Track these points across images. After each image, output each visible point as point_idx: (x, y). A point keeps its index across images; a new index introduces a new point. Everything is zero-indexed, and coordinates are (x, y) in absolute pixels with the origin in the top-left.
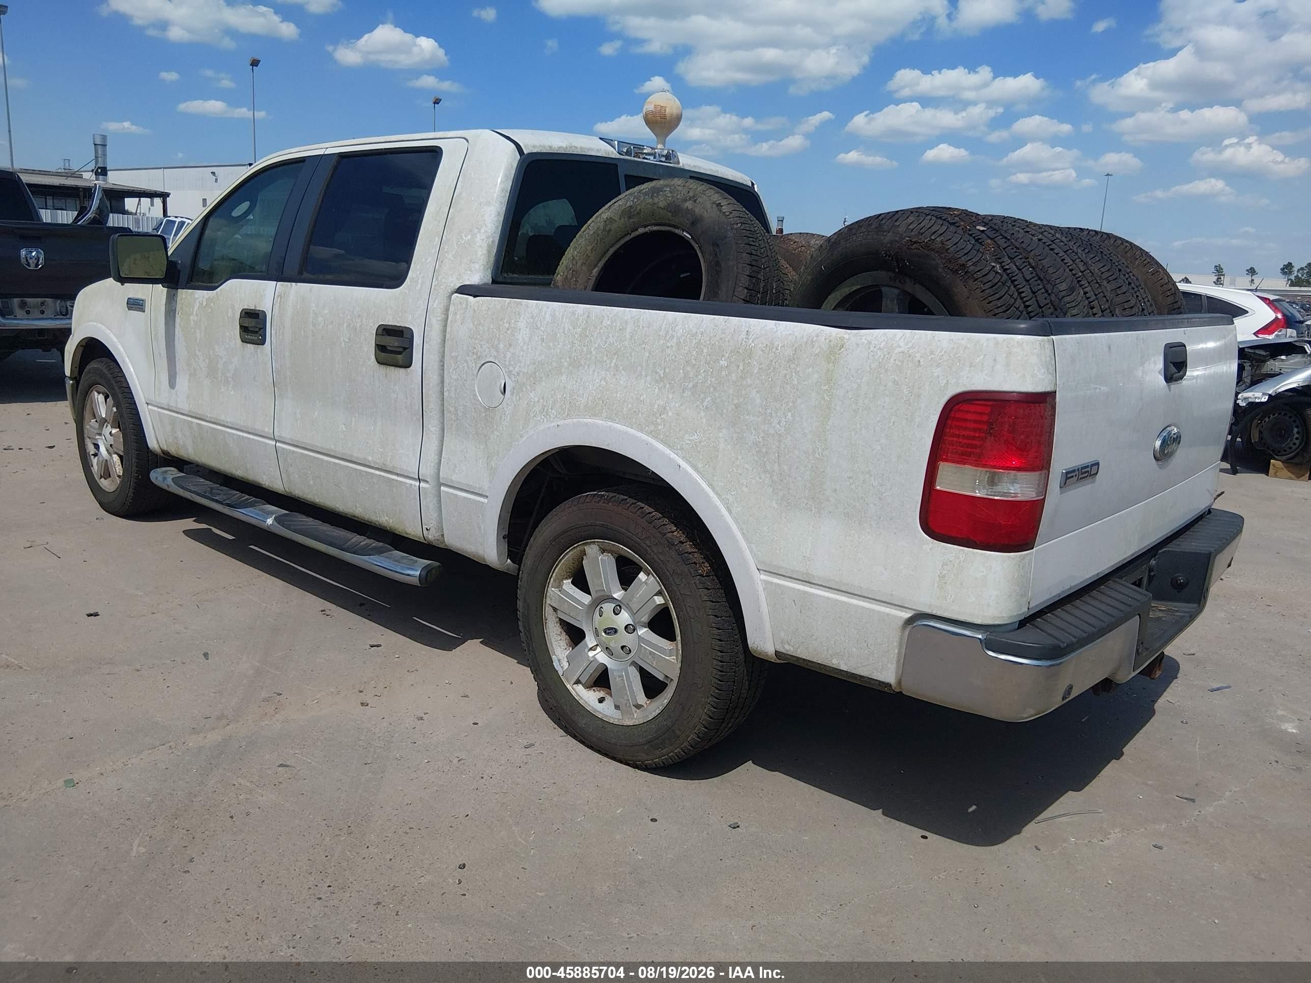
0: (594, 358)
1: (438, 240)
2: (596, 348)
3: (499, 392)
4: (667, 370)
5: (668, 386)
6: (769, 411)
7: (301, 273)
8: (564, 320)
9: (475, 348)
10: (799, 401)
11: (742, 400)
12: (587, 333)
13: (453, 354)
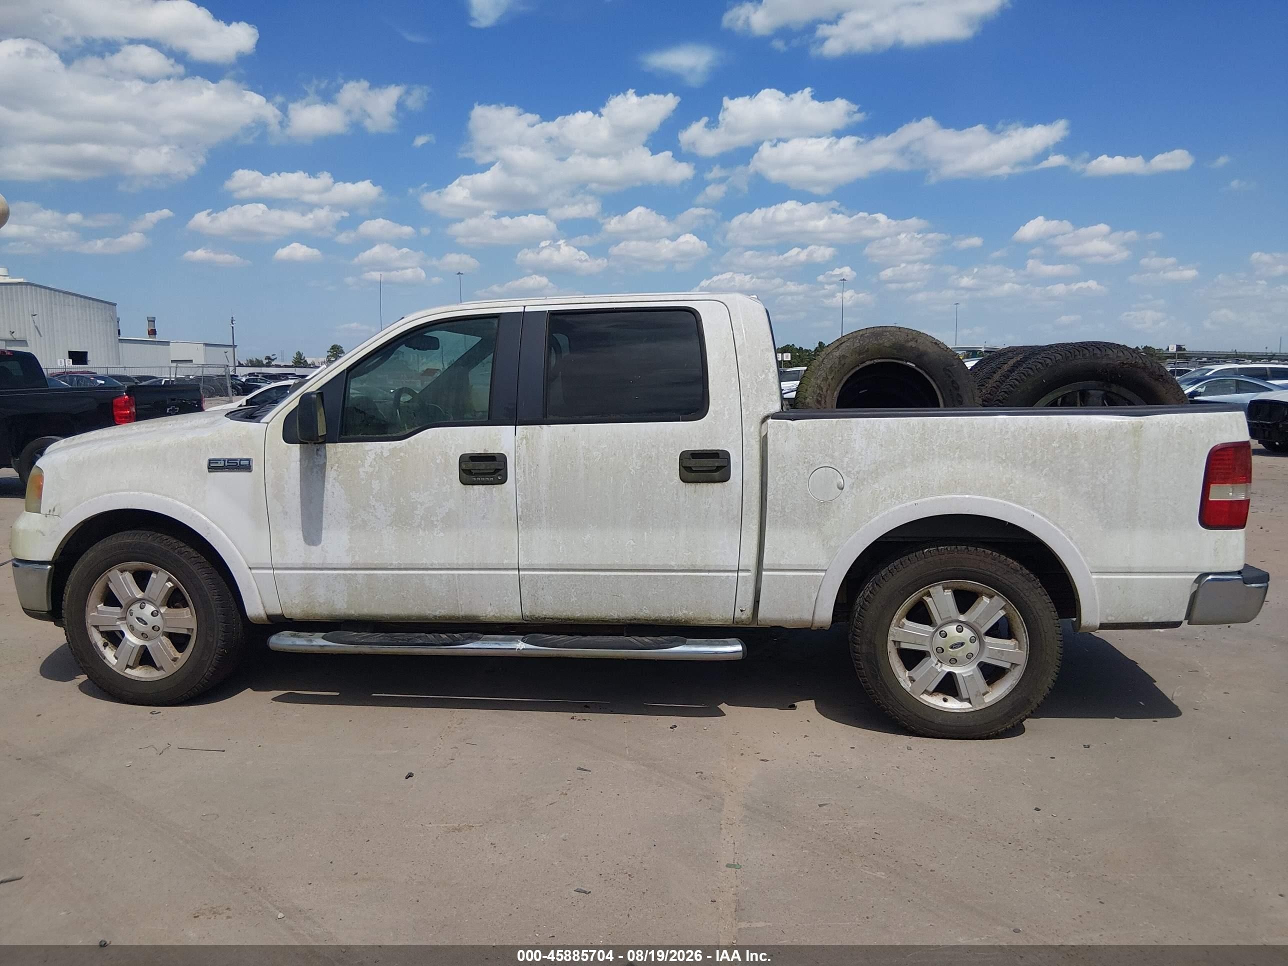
0: (937, 453)
1: (735, 380)
2: (937, 446)
3: (836, 488)
4: (1008, 454)
5: (1010, 465)
6: (1095, 471)
7: (545, 415)
8: (900, 429)
9: (807, 458)
10: (1117, 461)
11: (1073, 466)
12: (926, 437)
13: (780, 466)
